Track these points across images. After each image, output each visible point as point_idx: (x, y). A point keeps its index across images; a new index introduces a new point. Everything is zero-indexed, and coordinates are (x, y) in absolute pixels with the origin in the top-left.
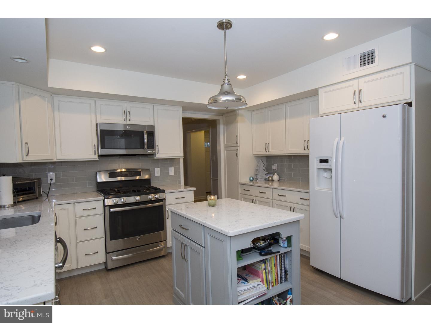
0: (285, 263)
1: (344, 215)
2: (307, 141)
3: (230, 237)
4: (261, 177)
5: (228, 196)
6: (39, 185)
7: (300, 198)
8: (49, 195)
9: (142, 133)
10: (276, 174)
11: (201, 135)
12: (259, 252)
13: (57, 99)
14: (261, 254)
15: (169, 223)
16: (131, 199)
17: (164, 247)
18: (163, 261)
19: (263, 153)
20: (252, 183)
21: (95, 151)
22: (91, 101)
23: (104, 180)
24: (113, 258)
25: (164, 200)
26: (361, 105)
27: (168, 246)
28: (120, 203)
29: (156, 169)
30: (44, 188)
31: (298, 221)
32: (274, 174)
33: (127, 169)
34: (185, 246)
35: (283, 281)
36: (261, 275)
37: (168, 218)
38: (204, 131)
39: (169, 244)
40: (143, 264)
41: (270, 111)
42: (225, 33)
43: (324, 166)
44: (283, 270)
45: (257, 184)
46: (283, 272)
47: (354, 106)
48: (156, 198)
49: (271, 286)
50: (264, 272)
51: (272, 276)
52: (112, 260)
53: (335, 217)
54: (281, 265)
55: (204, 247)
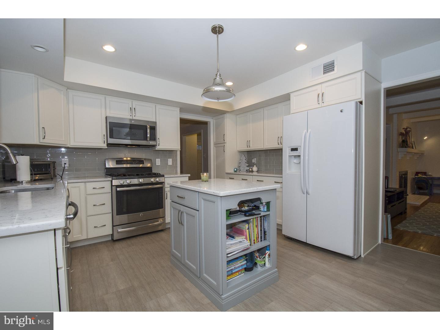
0: (265, 224)
1: (310, 191)
2: (280, 137)
3: (221, 197)
4: (243, 169)
5: (216, 177)
6: (54, 167)
7: (275, 182)
8: (62, 177)
9: (146, 127)
10: (255, 166)
11: (195, 137)
12: (244, 214)
13: (71, 93)
14: (245, 215)
15: (168, 203)
16: (135, 181)
17: (163, 223)
18: (163, 234)
19: (245, 148)
20: (236, 173)
21: (104, 141)
22: (102, 97)
23: (112, 166)
24: (119, 230)
25: (163, 183)
26: (324, 105)
27: (166, 222)
28: (125, 184)
29: (157, 160)
30: (59, 172)
31: (275, 190)
32: (253, 166)
33: (131, 158)
34: (182, 212)
35: (263, 240)
36: (245, 234)
37: (166, 199)
38: (196, 134)
39: (168, 220)
40: (144, 236)
41: (251, 114)
42: (218, 36)
43: (295, 153)
44: (263, 231)
45: (240, 173)
46: (263, 232)
47: (318, 106)
48: (157, 181)
49: (253, 243)
50: (247, 231)
51: (254, 235)
52: (118, 232)
53: (302, 193)
54: (261, 226)
55: (198, 211)
